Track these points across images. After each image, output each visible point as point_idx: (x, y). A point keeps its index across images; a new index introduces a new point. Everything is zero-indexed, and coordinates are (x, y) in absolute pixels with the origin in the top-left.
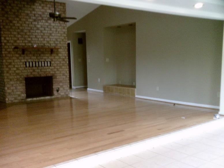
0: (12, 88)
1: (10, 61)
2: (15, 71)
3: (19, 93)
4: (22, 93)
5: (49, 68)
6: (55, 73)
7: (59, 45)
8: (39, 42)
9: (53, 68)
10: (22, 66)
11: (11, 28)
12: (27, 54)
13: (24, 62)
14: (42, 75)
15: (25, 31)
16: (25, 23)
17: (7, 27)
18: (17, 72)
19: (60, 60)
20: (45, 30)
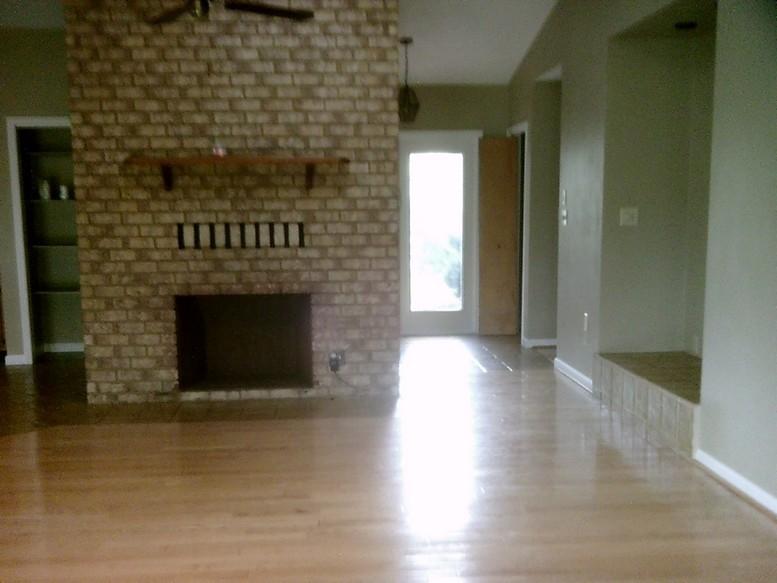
0: (113, 340)
1: (106, 219)
2: (128, 263)
3: (145, 363)
4: (160, 363)
5: (294, 257)
6: (327, 281)
7: (352, 143)
8: (246, 131)
9: (314, 254)
10: (162, 243)
11: (115, 71)
12: (186, 189)
13: (170, 226)
14: (258, 289)
15: (182, 81)
16: (181, 46)
17: (95, 67)
18: (139, 268)
19: (354, 217)
20: (278, 72)
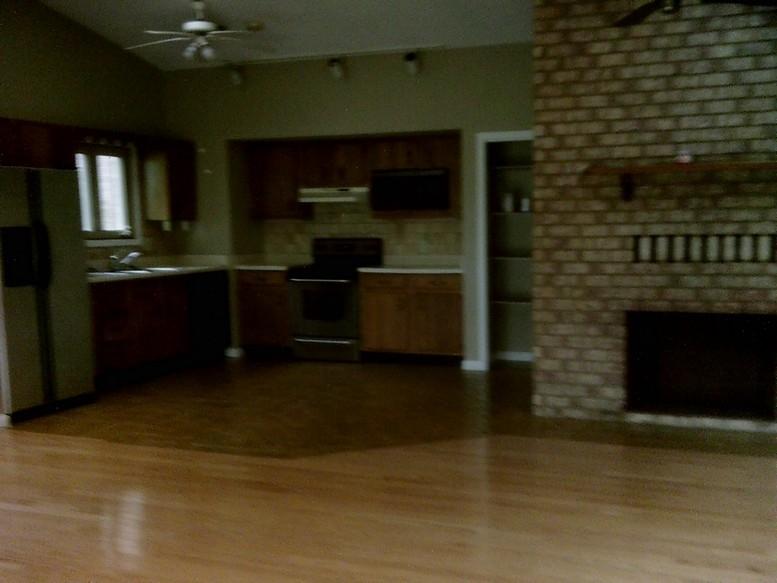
1: (562, 231)
2: (580, 277)
3: (591, 379)
4: (607, 380)
8: (715, 135)
10: (617, 255)
11: (580, 80)
12: (644, 200)
13: (626, 238)
16: (650, 48)
